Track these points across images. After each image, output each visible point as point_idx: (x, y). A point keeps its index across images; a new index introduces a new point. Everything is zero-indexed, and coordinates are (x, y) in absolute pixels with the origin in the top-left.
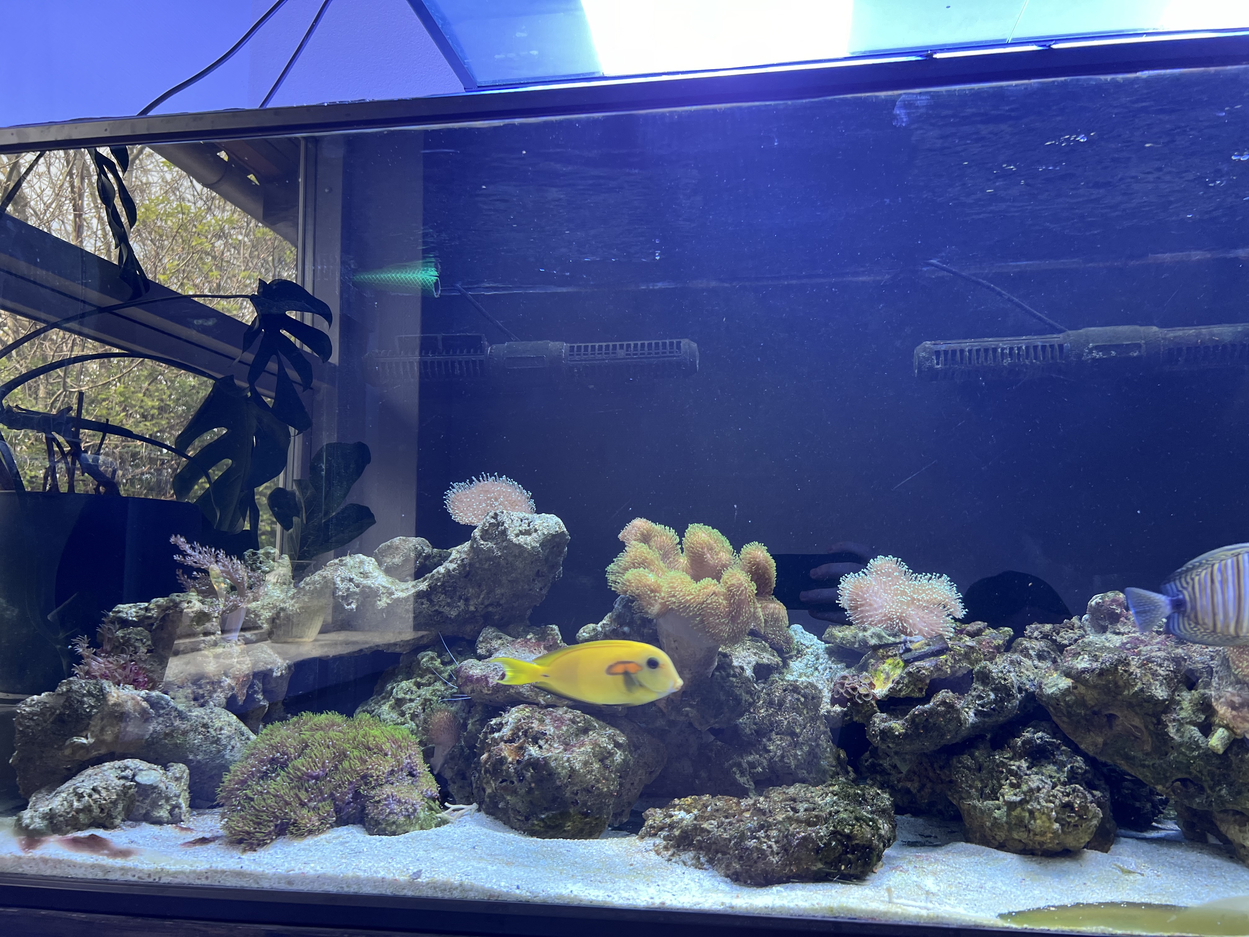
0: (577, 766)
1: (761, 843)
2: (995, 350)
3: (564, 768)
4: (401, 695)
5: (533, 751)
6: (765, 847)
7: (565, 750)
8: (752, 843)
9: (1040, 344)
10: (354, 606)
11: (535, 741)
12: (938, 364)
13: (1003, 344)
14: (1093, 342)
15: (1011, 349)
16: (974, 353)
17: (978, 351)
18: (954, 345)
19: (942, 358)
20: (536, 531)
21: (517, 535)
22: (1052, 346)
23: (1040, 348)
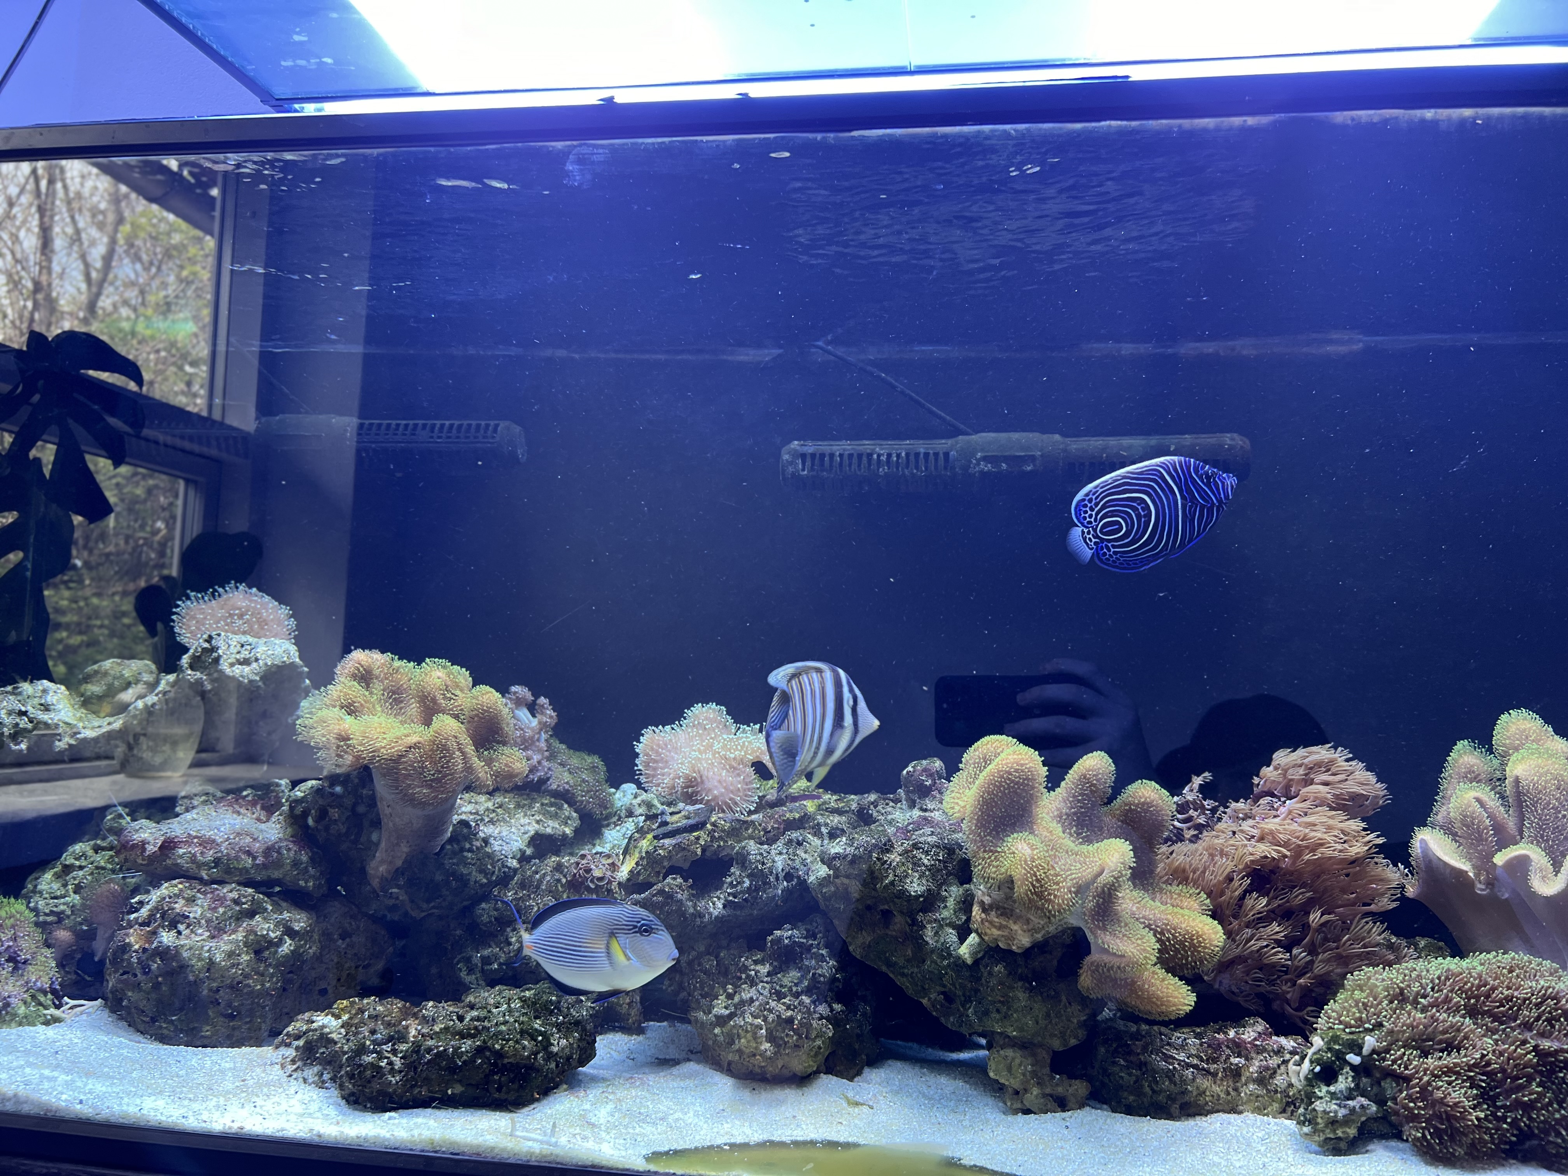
0: (218, 958)
1: (381, 1058)
2: (870, 455)
3: (200, 959)
4: (70, 861)
5: (167, 938)
6: (383, 1064)
7: (213, 937)
8: (369, 1059)
9: (922, 450)
10: (23, 746)
11: (173, 925)
12: (803, 470)
13: (880, 449)
14: (982, 450)
15: (889, 455)
16: (846, 457)
17: (851, 456)
18: (825, 447)
19: (808, 463)
20: (257, 660)
21: (232, 665)
22: (936, 455)
23: (922, 456)
